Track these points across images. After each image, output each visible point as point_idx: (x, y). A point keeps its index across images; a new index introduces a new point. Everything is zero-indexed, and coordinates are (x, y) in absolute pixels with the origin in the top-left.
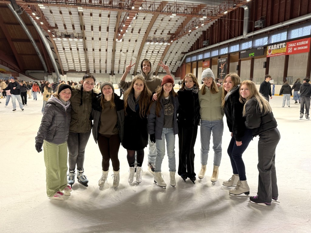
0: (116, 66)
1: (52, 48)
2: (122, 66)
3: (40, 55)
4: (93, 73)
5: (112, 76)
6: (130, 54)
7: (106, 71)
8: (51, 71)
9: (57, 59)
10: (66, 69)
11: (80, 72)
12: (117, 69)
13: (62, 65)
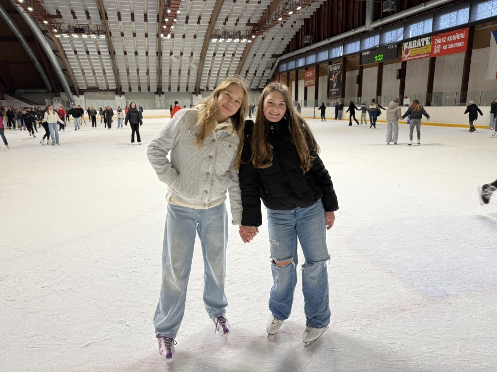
0: (165, 79)
1: (55, 52)
2: (175, 78)
3: (37, 64)
4: (128, 91)
5: (160, 96)
6: (186, 58)
7: (149, 88)
8: (58, 89)
9: (66, 70)
10: (83, 86)
11: (106, 91)
12: (168, 84)
13: (75, 80)
